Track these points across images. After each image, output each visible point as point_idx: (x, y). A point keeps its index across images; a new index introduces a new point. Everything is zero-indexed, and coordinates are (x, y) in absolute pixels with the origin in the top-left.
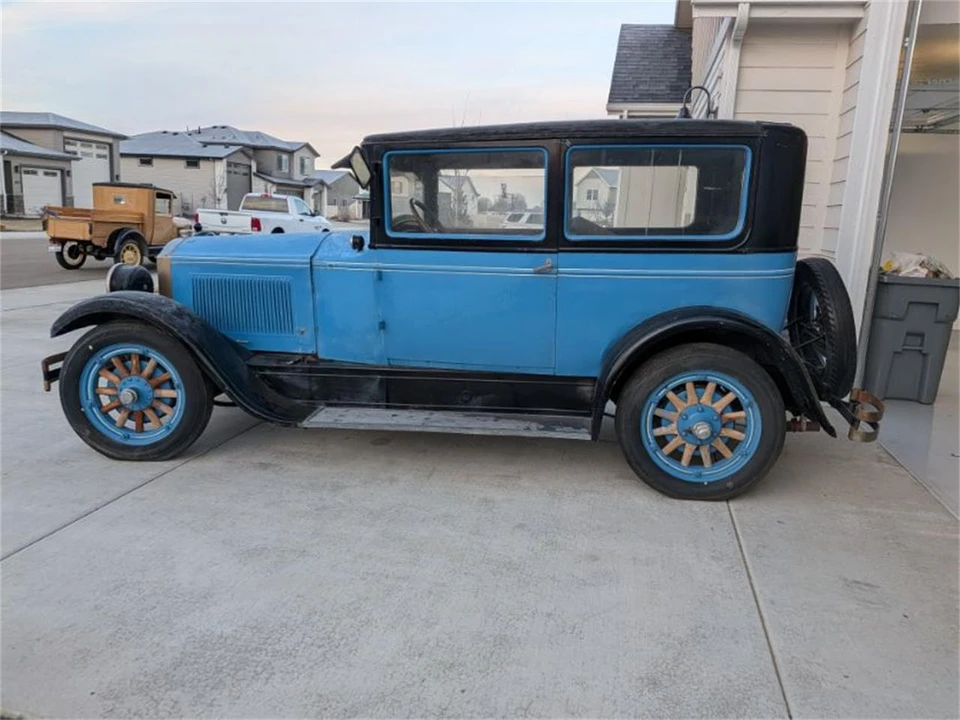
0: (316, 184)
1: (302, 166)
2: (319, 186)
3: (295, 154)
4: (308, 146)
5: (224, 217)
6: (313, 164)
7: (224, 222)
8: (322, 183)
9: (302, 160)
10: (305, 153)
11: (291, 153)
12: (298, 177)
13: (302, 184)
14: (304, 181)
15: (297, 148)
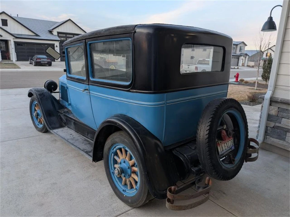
0: (244, 55)
1: (240, 49)
2: (245, 56)
3: (238, 45)
4: (243, 43)
5: (189, 66)
6: (244, 48)
7: (188, 68)
8: (246, 55)
9: (240, 47)
10: (242, 45)
11: (237, 45)
12: (238, 53)
13: (240, 55)
14: (240, 54)
15: (239, 43)
